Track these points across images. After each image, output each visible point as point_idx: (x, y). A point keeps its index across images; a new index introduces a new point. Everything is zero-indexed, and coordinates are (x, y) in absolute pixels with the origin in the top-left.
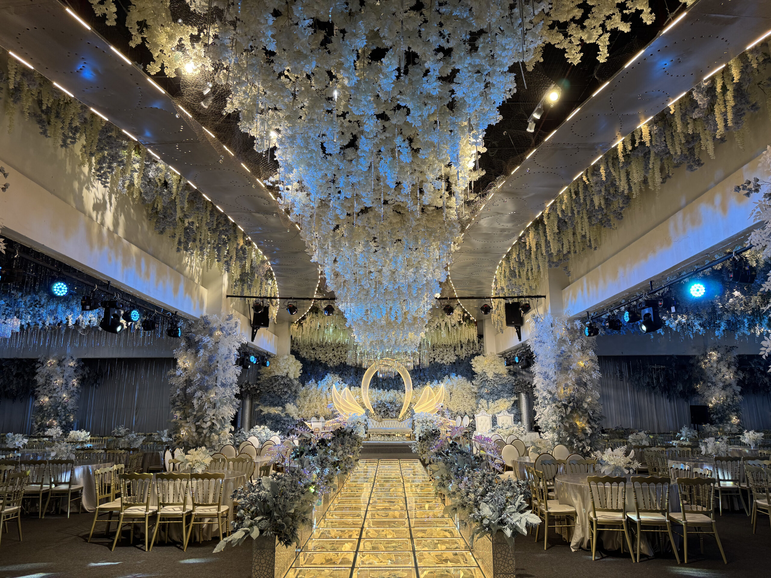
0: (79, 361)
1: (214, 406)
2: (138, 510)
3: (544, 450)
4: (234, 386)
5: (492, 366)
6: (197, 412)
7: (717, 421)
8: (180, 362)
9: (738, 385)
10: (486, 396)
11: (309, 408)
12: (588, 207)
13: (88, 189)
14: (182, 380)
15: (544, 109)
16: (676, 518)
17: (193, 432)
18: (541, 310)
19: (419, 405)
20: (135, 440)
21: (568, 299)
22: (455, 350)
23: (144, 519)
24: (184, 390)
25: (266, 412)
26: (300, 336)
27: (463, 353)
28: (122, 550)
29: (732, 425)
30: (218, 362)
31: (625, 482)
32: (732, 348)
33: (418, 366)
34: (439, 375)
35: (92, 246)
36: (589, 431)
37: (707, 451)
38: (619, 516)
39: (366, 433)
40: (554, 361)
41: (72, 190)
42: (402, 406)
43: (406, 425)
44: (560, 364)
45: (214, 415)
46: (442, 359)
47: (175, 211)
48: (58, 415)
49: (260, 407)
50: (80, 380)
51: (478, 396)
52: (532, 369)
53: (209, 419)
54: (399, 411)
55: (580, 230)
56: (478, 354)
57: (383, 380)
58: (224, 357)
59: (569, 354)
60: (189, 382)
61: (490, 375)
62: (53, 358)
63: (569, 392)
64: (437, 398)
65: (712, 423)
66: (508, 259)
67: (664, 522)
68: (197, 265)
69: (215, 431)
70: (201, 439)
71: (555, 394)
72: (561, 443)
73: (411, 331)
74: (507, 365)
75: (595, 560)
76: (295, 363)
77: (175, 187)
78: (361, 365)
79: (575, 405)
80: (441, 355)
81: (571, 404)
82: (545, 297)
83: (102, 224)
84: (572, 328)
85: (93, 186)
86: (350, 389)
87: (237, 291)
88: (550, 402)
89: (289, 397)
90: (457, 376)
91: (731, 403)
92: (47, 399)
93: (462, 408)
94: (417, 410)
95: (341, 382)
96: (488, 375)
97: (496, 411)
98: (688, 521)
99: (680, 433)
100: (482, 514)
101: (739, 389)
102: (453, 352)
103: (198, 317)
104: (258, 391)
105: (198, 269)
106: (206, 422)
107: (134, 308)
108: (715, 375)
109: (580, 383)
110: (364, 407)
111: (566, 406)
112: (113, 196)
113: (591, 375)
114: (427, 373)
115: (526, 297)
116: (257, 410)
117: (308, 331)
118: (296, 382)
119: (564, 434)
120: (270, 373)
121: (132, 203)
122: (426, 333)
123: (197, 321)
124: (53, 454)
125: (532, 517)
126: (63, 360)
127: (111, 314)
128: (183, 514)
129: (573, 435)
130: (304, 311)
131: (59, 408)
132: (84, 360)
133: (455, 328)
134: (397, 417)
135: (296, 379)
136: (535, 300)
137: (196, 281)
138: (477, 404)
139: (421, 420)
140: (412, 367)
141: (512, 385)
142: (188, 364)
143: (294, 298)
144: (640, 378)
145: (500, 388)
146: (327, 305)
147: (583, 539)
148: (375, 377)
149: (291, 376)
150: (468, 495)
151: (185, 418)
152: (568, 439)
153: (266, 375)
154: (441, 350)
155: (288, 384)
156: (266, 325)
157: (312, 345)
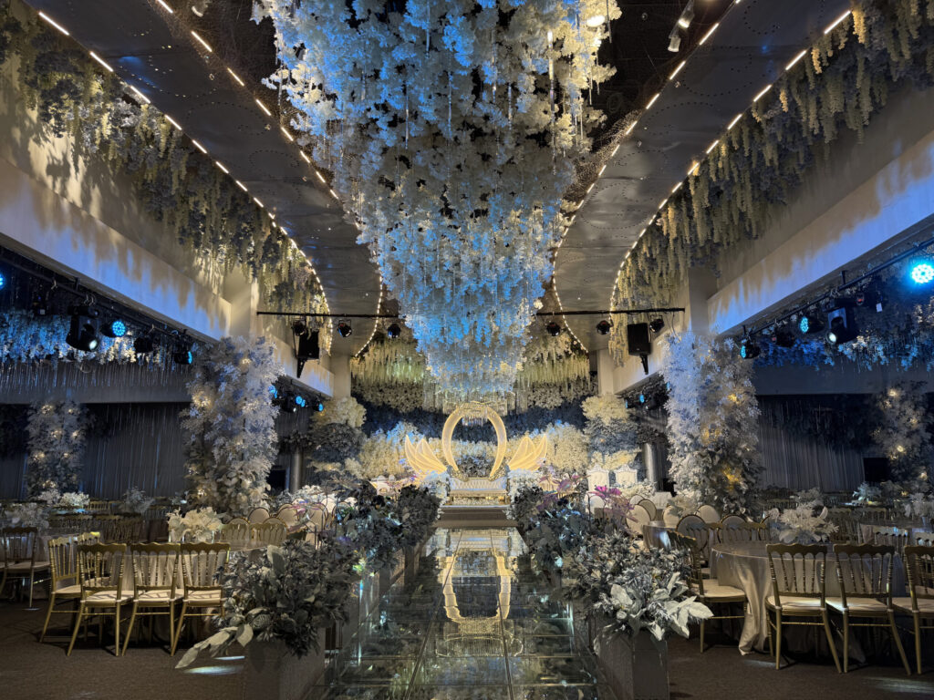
0: (83, 406)
1: (242, 458)
2: (107, 597)
3: (688, 511)
4: (269, 431)
5: (608, 409)
6: (219, 465)
7: (900, 477)
8: (196, 400)
9: (927, 431)
10: (600, 448)
11: (376, 465)
12: (754, 166)
13: (37, 141)
14: (198, 423)
15: (695, 12)
16: (900, 605)
17: (213, 492)
18: (678, 329)
19: (515, 459)
20: (139, 503)
21: (716, 311)
22: (560, 391)
23: (114, 609)
24: (201, 436)
25: (320, 470)
26: (362, 373)
27: (571, 395)
28: (82, 653)
29: (921, 482)
30: (246, 399)
31: (825, 553)
32: (920, 383)
33: (514, 411)
34: (540, 421)
35: (43, 224)
36: (744, 487)
37: (913, 511)
38: (816, 603)
39: (448, 495)
40: (696, 394)
41: (11, 140)
42: (493, 461)
43: (498, 485)
44: (705, 399)
45: (241, 469)
46: (545, 403)
47: (171, 183)
48: (56, 475)
49: (313, 464)
50: (86, 431)
51: (590, 448)
52: (666, 406)
53: (235, 474)
54: (489, 468)
55: (739, 205)
56: (590, 396)
57: (470, 428)
58: (254, 393)
59: (717, 384)
60: (207, 426)
61: (606, 421)
62: (49, 404)
63: (719, 434)
64: (538, 451)
65: (894, 480)
66: (634, 255)
67: (885, 613)
68: (215, 270)
69: (243, 490)
70: (225, 501)
71: (697, 438)
72: (706, 503)
73: (503, 359)
74: (629, 407)
75: (781, 668)
76: (357, 408)
77: (163, 141)
78: (441, 410)
79: (725, 452)
80: (543, 397)
81: (720, 452)
82: (683, 310)
83: (64, 194)
84: (721, 350)
85: (46, 140)
86: (428, 441)
87: (272, 307)
88: (691, 449)
89: (350, 450)
90: (563, 423)
91: (918, 454)
92: (42, 455)
93: (569, 463)
94: (511, 465)
95: (416, 432)
96: (604, 421)
97: (614, 467)
98: (922, 610)
99: (858, 491)
100: (615, 602)
101: (928, 436)
102: (558, 393)
103: (218, 339)
104: (310, 444)
105: (217, 275)
106: (231, 479)
107: (118, 318)
108: (898, 418)
109: (732, 423)
110: (445, 464)
111: (712, 455)
112: (81, 159)
113: (746, 413)
114: (525, 420)
115: (659, 310)
116: (308, 467)
117: (372, 365)
118: (358, 432)
119: (709, 491)
120: (325, 420)
121: (111, 172)
122: (524, 365)
123: (216, 344)
124: (15, 521)
125: (697, 608)
126: (62, 405)
127: (81, 324)
128: (170, 603)
129: (722, 493)
130: (367, 339)
131: (58, 467)
132: (89, 405)
133: (561, 360)
134: (487, 475)
135: (359, 428)
136: (670, 315)
137: (215, 291)
138: (589, 458)
139: (517, 479)
140: (505, 413)
141: (635, 433)
142: (206, 402)
143: (348, 316)
144: (798, 424)
145: (619, 437)
146: (391, 324)
147: (757, 637)
148: (460, 425)
149: (352, 424)
150: (590, 572)
151: (203, 473)
152: (716, 498)
153: (319, 423)
154: (543, 390)
155: (348, 433)
156: (316, 356)
157: (378, 386)
